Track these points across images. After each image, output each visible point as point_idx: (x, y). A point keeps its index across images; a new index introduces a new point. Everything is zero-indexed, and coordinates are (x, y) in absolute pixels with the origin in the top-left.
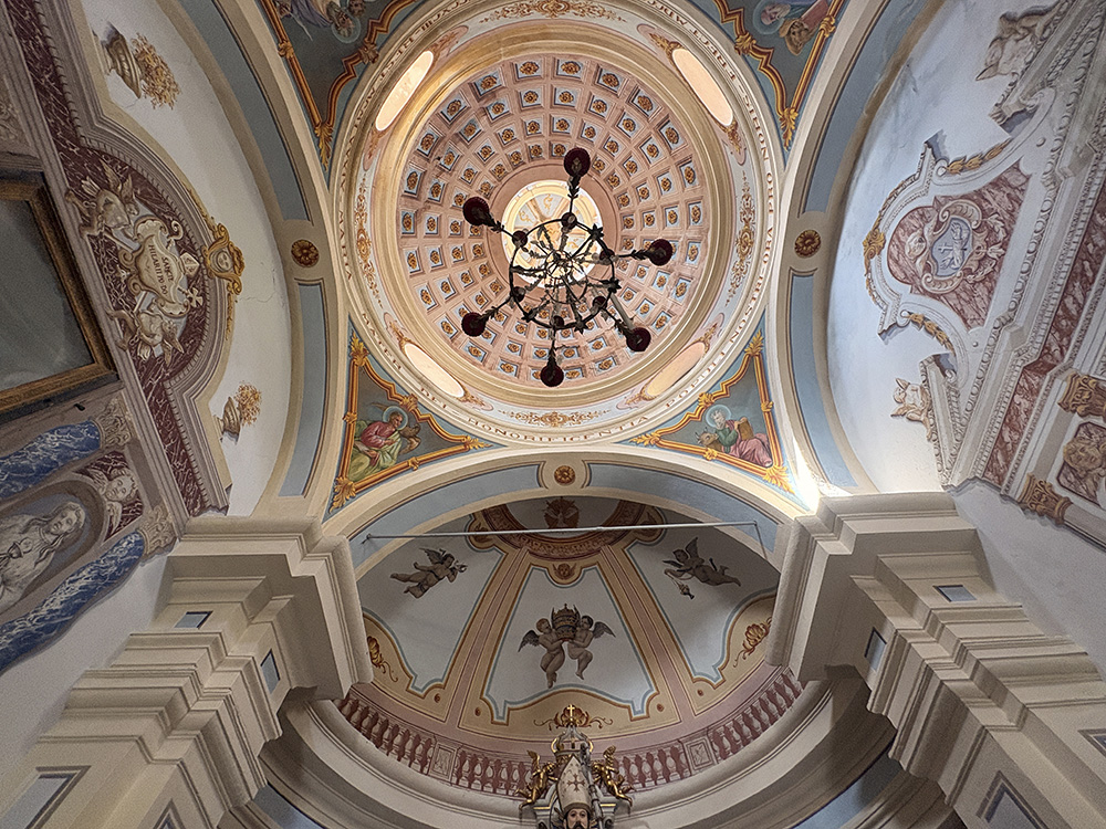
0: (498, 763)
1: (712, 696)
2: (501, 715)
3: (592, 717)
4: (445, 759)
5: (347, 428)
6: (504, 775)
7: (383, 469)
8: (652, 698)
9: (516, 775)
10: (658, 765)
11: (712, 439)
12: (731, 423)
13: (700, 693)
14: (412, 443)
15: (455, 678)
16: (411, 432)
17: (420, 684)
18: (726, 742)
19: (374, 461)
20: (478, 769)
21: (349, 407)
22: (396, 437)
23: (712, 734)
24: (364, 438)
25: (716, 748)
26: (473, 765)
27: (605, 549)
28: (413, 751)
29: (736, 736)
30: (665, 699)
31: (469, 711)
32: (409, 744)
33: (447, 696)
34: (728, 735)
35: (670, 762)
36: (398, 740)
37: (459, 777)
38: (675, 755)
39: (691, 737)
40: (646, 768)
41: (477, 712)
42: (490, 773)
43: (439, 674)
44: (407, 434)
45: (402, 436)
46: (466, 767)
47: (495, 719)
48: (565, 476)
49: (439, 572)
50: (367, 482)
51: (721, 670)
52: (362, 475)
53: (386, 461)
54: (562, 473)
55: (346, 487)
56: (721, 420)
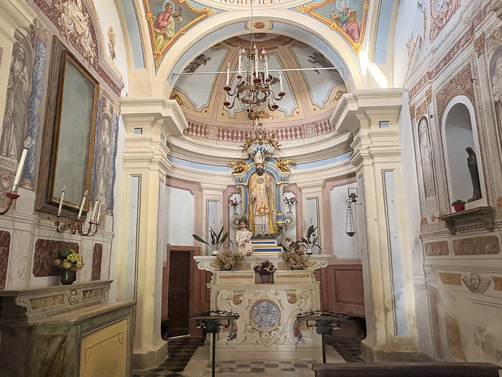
0: (233, 131)
1: (318, 111)
2: (232, 114)
3: (269, 115)
4: (213, 132)
5: (149, 22)
6: (235, 135)
7: (170, 39)
8: (295, 109)
9: (240, 135)
10: (293, 133)
11: (336, 17)
12: (348, 9)
13: (314, 110)
14: (179, 19)
15: (212, 103)
16: (177, 13)
17: (198, 107)
18: (320, 128)
19: (164, 35)
20: (225, 134)
21: (146, 12)
22: (171, 19)
23: (315, 124)
24: (157, 25)
25: (316, 129)
26: (223, 133)
27: (280, 47)
28: (201, 131)
29: (324, 127)
30: (300, 110)
31: (220, 114)
32: (199, 129)
33: (210, 110)
34: (321, 125)
35: (298, 132)
36: (195, 128)
37: (219, 136)
38: (300, 129)
39: (307, 124)
40: (289, 133)
41: (223, 115)
42: (230, 134)
43: (205, 102)
44: (176, 15)
45: (174, 17)
46: (221, 133)
47: (230, 116)
48: (259, 25)
49: (198, 63)
50: (165, 48)
51: (325, 103)
52: (162, 45)
53: (171, 34)
54: (258, 24)
55: (158, 55)
56: (343, 7)
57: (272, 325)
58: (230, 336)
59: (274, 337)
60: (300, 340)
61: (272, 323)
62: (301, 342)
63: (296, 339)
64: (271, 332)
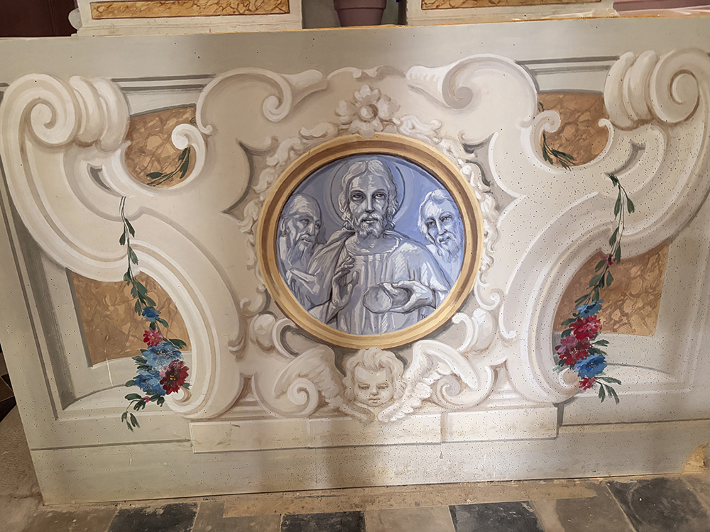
57: (420, 306)
58: (140, 381)
59: (426, 371)
60: (586, 384)
61: (420, 292)
62: (592, 393)
63: (565, 378)
64: (409, 345)
